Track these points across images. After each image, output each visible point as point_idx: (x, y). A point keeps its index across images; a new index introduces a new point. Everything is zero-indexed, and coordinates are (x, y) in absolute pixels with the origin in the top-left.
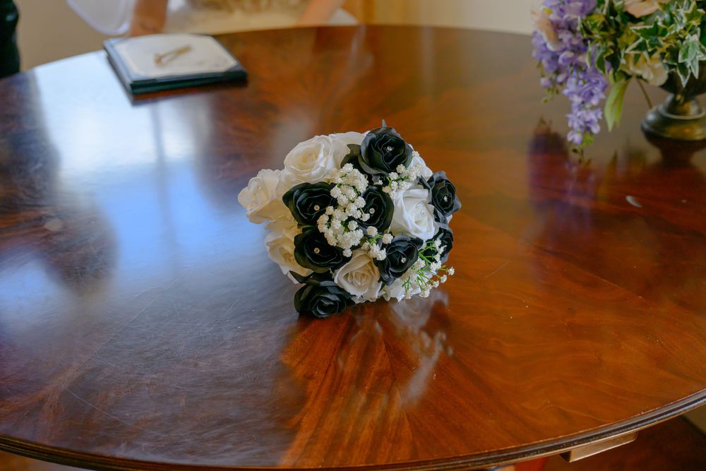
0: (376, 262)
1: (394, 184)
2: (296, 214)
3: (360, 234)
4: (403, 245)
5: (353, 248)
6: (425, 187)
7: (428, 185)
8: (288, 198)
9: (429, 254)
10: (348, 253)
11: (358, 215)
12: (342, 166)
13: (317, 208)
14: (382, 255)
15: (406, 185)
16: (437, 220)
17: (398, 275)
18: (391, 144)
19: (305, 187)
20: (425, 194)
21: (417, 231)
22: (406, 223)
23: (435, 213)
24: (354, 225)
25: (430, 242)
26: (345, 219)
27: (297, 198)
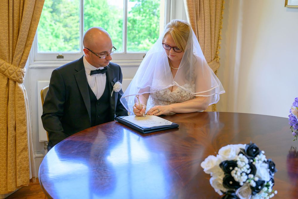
0: (252, 187)
1: (257, 161)
2: (224, 170)
3: (246, 177)
4: (260, 182)
5: (244, 182)
6: (266, 163)
7: (267, 162)
8: (221, 165)
9: (268, 186)
10: (242, 184)
11: (246, 171)
12: (238, 155)
13: (231, 168)
14: (254, 184)
15: (260, 162)
16: (270, 174)
17: (258, 192)
18: (255, 148)
19: (227, 162)
20: (266, 165)
21: (264, 178)
22: (261, 174)
23: (270, 172)
24: (244, 174)
25: (268, 182)
26: (241, 172)
27: (224, 165)
